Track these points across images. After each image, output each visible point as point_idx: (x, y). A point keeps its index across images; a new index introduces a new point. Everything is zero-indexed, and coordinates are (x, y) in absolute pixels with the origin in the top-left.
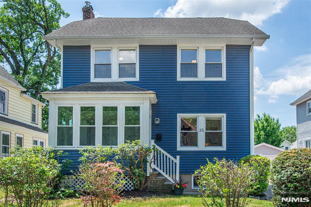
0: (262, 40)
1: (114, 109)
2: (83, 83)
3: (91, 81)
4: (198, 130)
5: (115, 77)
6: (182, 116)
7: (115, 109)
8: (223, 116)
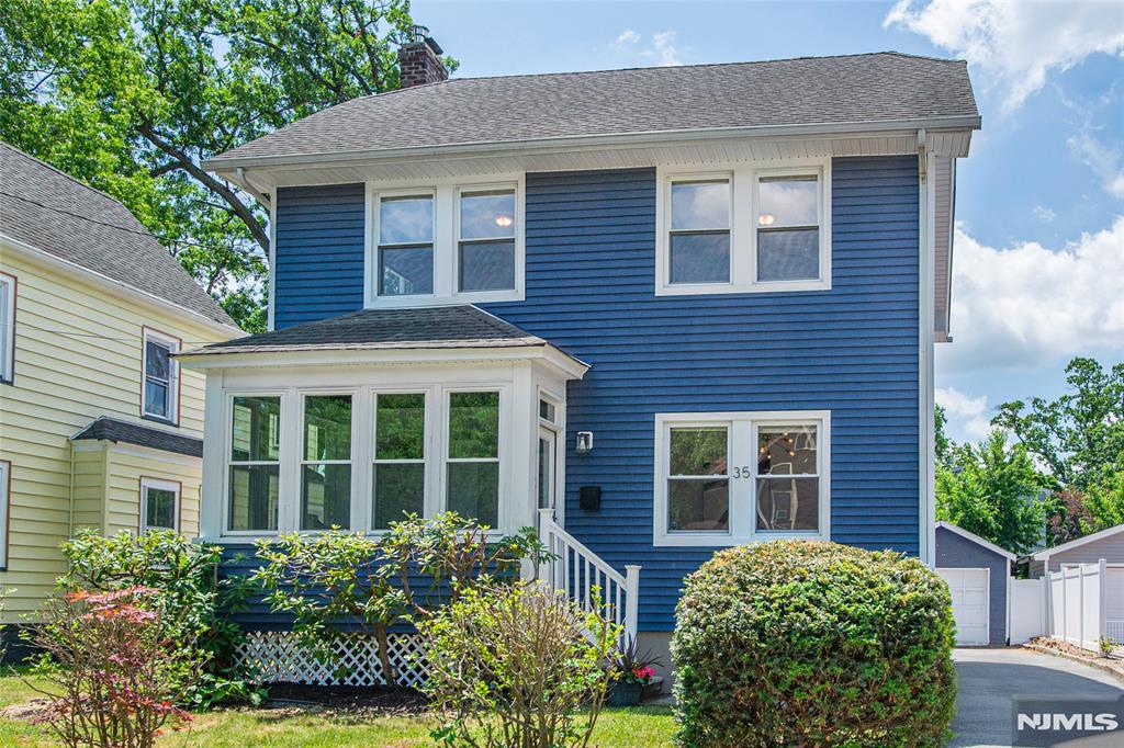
0: (959, 135)
1: (415, 402)
2: (331, 314)
3: (366, 306)
4: (731, 474)
5: (445, 291)
6: (673, 422)
7: (417, 401)
8: (821, 420)
